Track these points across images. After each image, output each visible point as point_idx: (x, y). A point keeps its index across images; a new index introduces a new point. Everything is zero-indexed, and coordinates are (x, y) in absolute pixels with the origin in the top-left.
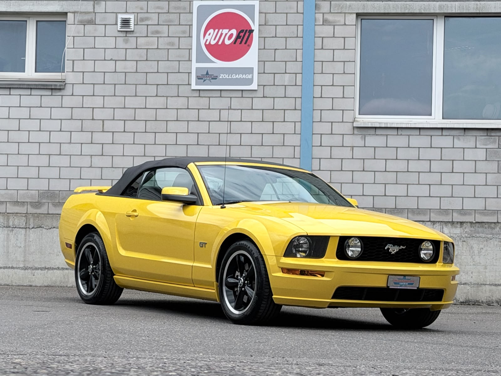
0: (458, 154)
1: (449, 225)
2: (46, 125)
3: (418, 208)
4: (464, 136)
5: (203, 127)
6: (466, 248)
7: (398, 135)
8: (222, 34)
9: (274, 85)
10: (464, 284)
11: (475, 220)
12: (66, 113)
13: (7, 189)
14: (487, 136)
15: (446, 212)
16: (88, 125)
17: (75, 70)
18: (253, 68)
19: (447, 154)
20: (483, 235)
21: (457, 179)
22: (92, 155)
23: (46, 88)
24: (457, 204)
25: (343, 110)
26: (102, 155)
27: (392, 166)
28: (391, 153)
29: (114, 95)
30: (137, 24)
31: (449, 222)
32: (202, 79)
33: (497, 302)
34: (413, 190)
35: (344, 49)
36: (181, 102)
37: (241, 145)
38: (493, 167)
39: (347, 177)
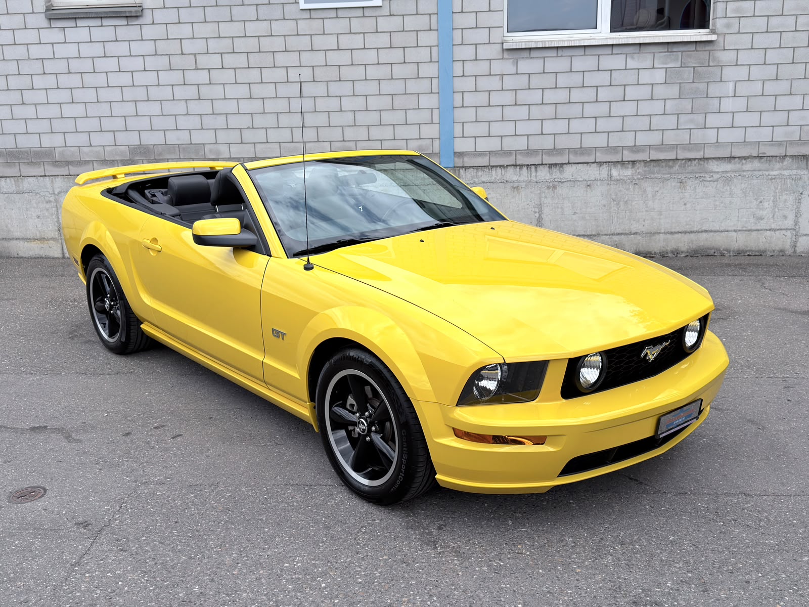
0: (631, 78)
1: (619, 166)
2: (127, 64)
3: (581, 148)
4: (639, 53)
5: (318, 59)
6: (638, 192)
7: (557, 56)
10: (634, 234)
11: (649, 158)
12: (148, 47)
13: (91, 145)
14: (668, 52)
15: (615, 150)
16: (177, 61)
19: (618, 77)
20: (659, 176)
21: (628, 108)
22: (186, 100)
23: (119, 15)
24: (628, 140)
25: (489, 28)
26: (199, 99)
27: (550, 96)
28: (549, 81)
29: (204, 21)
31: (618, 162)
33: (672, 252)
34: (576, 126)
36: (287, 27)
37: (366, 79)
38: (674, 91)
39: (496, 113)
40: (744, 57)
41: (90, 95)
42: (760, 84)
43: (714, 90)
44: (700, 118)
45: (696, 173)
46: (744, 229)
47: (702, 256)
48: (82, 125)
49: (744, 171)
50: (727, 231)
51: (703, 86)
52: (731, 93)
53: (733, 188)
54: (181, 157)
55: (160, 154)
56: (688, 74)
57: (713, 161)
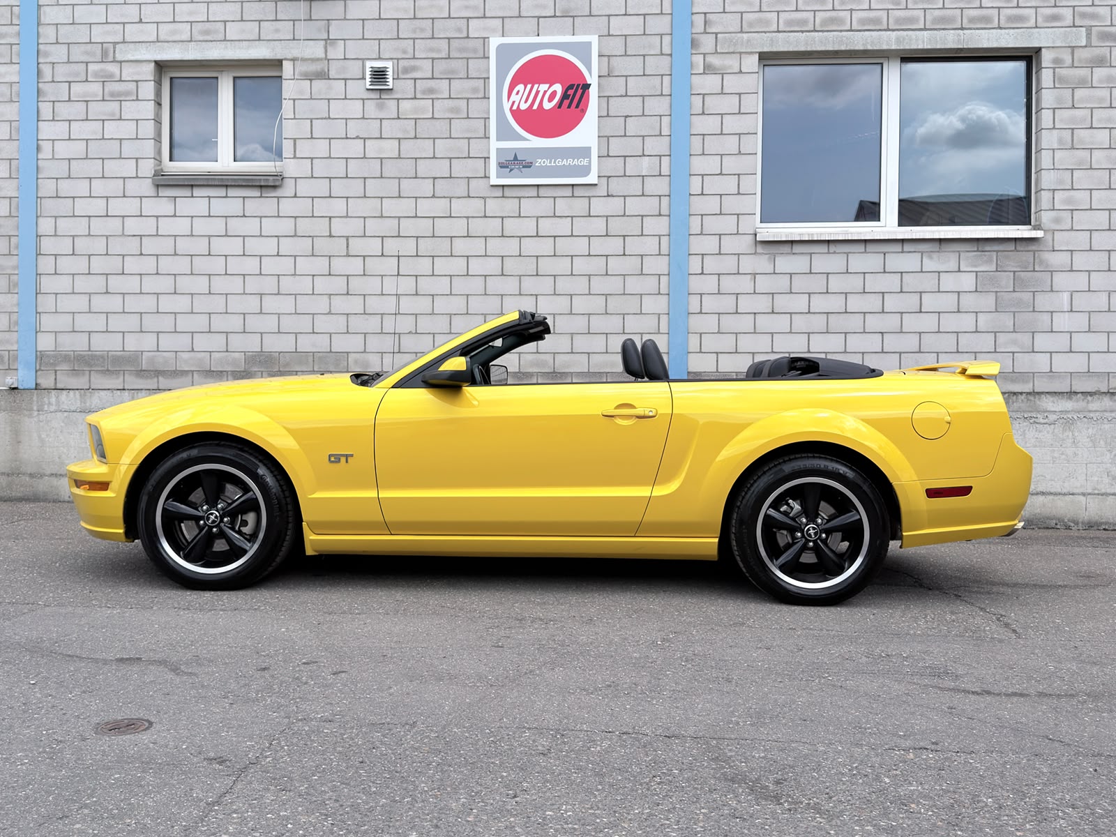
0: (929, 283)
2: (254, 246)
4: (938, 252)
5: (511, 247)
7: (829, 253)
8: (538, 92)
9: (625, 176)
12: (286, 226)
13: (193, 350)
14: (978, 251)
16: (323, 245)
17: (297, 156)
18: (590, 148)
19: (911, 282)
21: (928, 322)
22: (330, 295)
23: (250, 184)
25: (738, 215)
26: (348, 294)
27: (819, 303)
28: (817, 284)
29: (363, 195)
30: (398, 79)
32: (508, 167)
35: (739, 113)
36: (474, 206)
37: (572, 275)
38: (988, 301)
39: (746, 323)
40: (1080, 261)
41: (201, 284)
42: (1104, 296)
43: (1043, 301)
44: (1025, 339)
45: (1024, 412)
46: (1096, 492)
47: (1039, 528)
48: (184, 323)
49: (1090, 411)
50: (1073, 494)
51: (1027, 297)
52: (1066, 307)
53: (1076, 434)
54: (315, 369)
55: (287, 364)
56: (1006, 280)
57: (1047, 396)
